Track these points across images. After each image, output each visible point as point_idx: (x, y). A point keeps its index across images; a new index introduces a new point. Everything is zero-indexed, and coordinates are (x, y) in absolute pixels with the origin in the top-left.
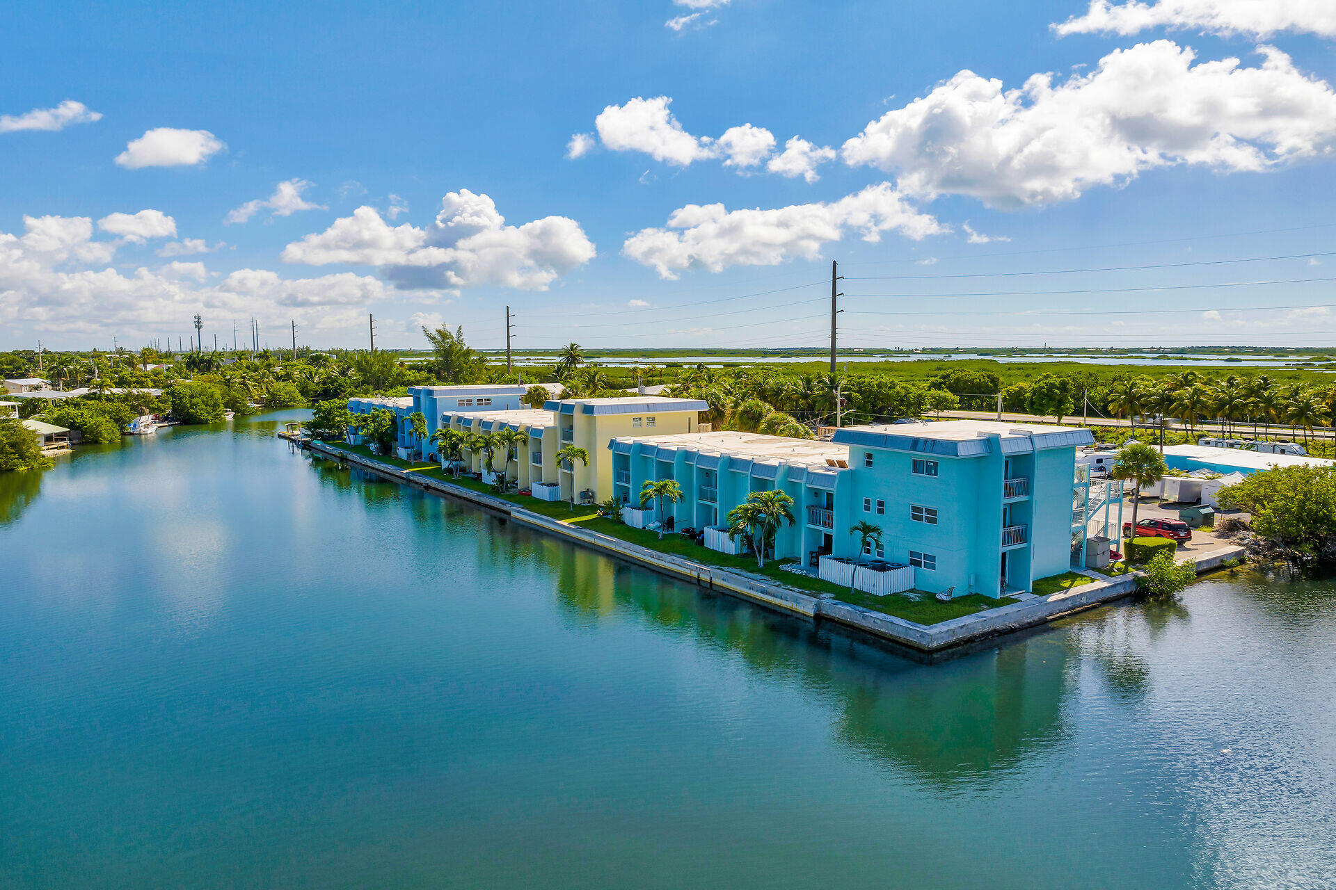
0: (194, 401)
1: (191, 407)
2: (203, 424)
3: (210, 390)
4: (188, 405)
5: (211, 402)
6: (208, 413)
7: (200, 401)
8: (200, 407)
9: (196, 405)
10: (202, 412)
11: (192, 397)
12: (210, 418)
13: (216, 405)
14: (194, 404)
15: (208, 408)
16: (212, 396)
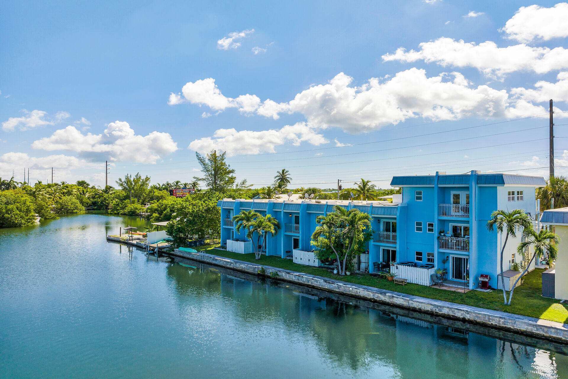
0: (10, 207)
1: (7, 212)
2: (15, 227)
3: (23, 199)
4: (4, 211)
5: (24, 208)
6: (22, 217)
7: (15, 207)
8: (14, 213)
9: (12, 210)
10: (16, 217)
11: (7, 203)
12: (23, 221)
13: (28, 211)
14: (9, 210)
15: (22, 214)
16: (25, 203)
